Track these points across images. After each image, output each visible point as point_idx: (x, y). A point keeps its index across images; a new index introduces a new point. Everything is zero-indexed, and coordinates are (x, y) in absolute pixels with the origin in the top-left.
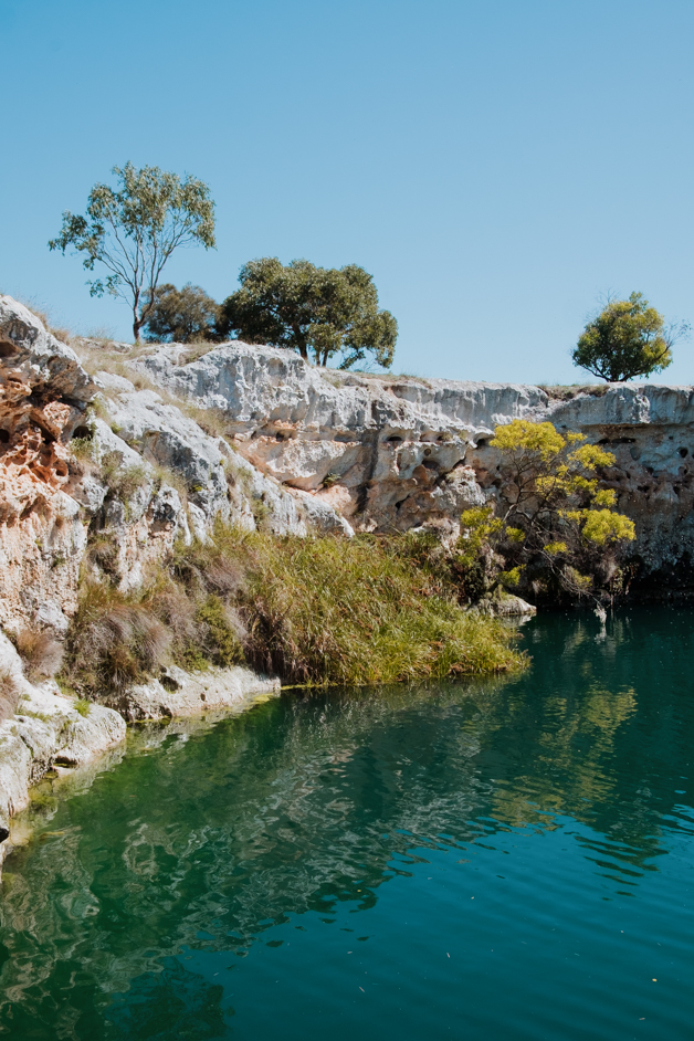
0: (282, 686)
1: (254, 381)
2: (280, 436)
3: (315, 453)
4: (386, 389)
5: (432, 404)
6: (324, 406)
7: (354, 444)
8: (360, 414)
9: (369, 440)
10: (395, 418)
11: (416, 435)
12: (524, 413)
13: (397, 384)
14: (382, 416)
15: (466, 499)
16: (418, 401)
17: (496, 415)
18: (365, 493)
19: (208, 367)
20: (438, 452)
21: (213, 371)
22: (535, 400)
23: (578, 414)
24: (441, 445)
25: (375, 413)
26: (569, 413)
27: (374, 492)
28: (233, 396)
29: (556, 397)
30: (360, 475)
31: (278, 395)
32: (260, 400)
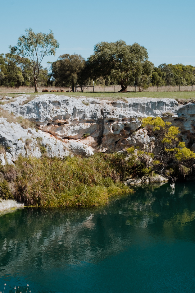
0: (25, 206)
1: (46, 109)
2: (59, 124)
3: (77, 128)
4: (108, 104)
5: (128, 108)
6: (80, 112)
7: (94, 124)
8: (96, 114)
9: (101, 122)
10: (110, 114)
11: (120, 119)
12: (168, 109)
13: (113, 102)
14: (105, 114)
15: (140, 141)
16: (122, 107)
17: (156, 111)
18: (101, 139)
19: (30, 105)
20: (129, 125)
21: (32, 106)
22: (173, 105)
23: (188, 110)
24: (131, 122)
25: (102, 113)
26: (185, 110)
27: (104, 139)
28: (39, 114)
29: (181, 103)
30: (98, 133)
31: (56, 112)
32: (49, 114)
